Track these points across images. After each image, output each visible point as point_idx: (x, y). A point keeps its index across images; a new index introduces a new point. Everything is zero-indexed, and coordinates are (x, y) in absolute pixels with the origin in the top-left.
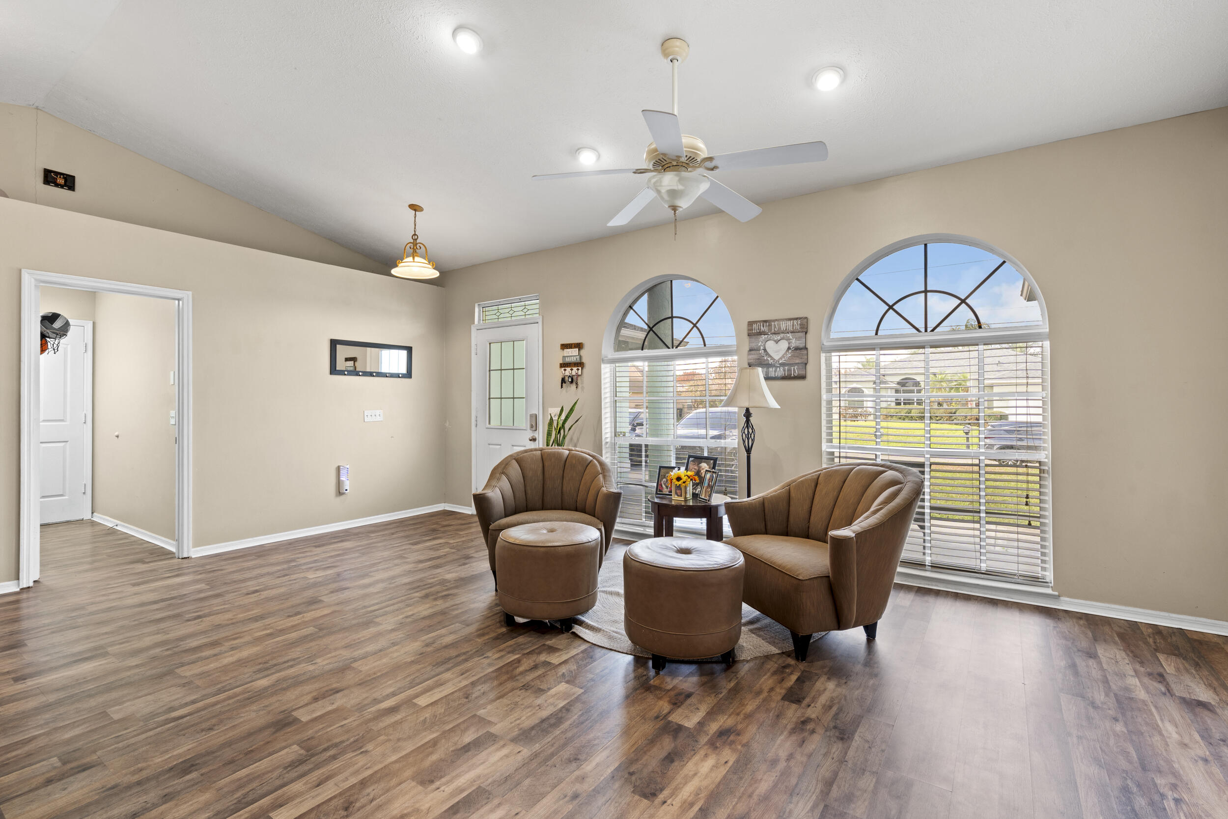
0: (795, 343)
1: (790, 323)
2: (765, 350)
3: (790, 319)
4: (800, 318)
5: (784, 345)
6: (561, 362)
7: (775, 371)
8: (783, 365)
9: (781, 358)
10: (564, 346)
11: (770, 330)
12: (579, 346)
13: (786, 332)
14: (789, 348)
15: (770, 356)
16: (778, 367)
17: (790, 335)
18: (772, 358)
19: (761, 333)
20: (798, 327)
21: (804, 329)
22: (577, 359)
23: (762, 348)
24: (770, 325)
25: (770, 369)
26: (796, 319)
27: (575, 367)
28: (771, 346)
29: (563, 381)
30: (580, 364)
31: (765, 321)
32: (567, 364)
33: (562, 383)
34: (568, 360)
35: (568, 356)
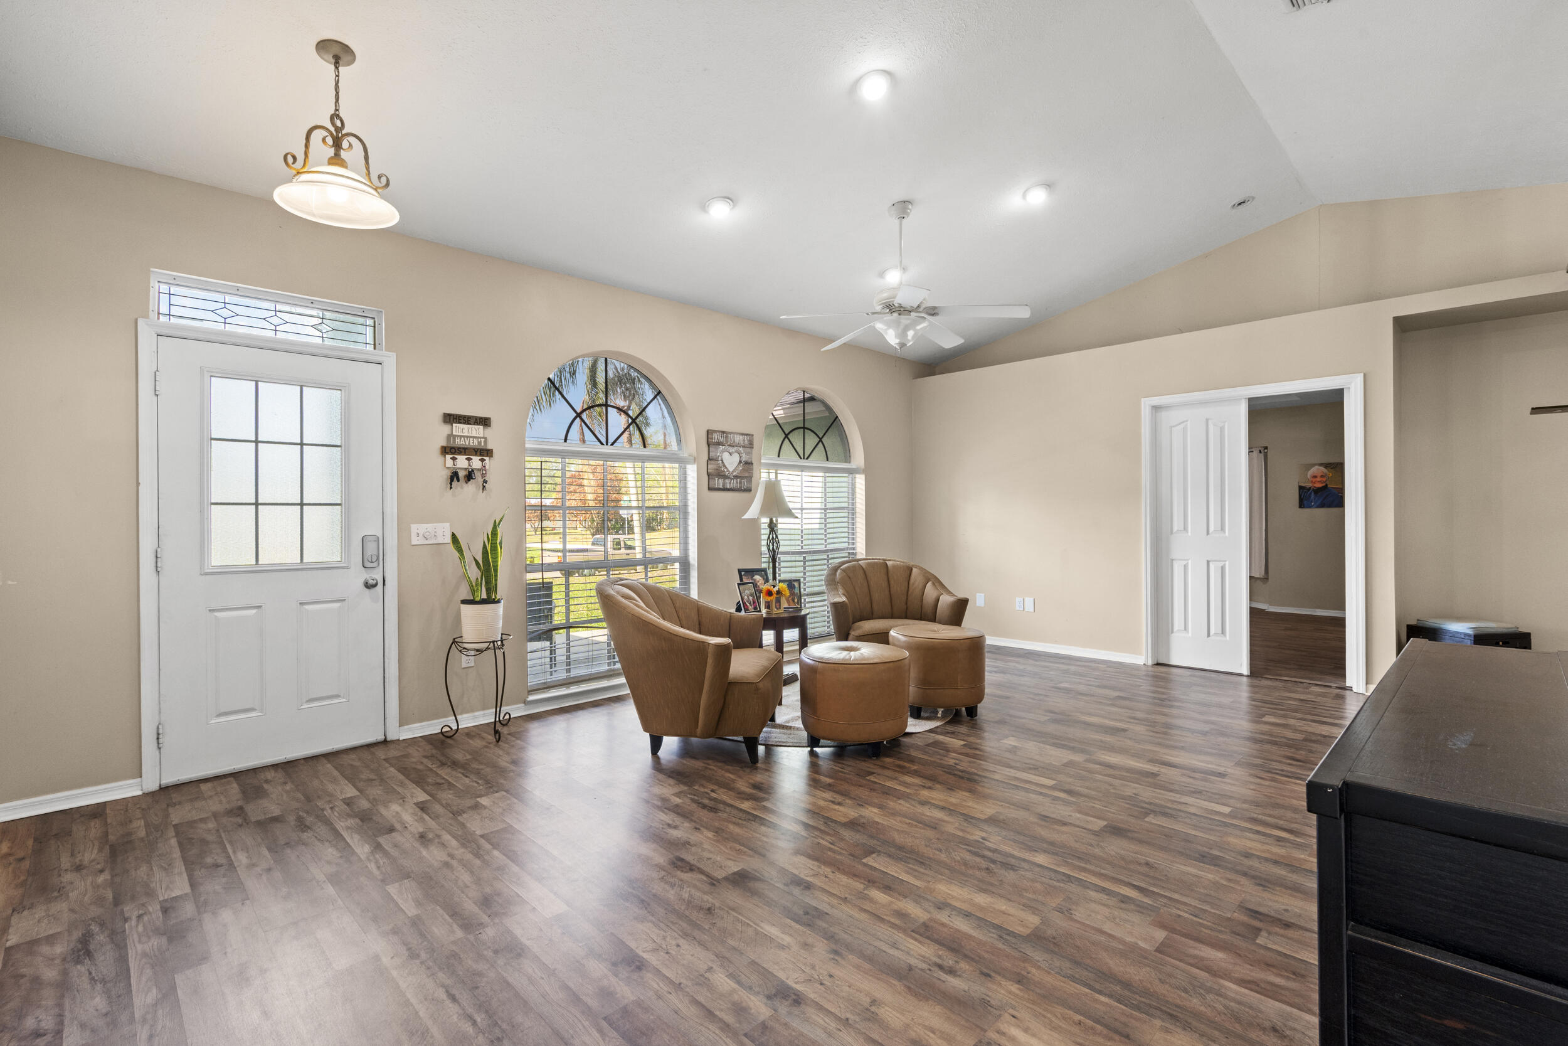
0: (745, 458)
1: (741, 438)
2: (722, 461)
3: (742, 434)
4: (749, 435)
5: (736, 458)
6: (445, 445)
7: (730, 483)
8: (736, 477)
9: (734, 471)
10: (450, 419)
11: (727, 441)
12: (485, 422)
13: (738, 446)
14: (740, 462)
15: (726, 468)
16: (731, 479)
17: (741, 449)
18: (728, 470)
19: (719, 444)
20: (747, 443)
21: (751, 445)
22: (480, 443)
23: (720, 458)
24: (727, 437)
25: (726, 481)
26: (747, 435)
27: (476, 455)
28: (726, 456)
29: (454, 476)
30: (485, 452)
31: (723, 432)
32: (459, 448)
33: (452, 480)
34: (459, 442)
35: (461, 437)
